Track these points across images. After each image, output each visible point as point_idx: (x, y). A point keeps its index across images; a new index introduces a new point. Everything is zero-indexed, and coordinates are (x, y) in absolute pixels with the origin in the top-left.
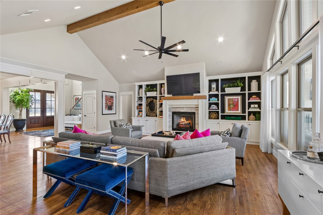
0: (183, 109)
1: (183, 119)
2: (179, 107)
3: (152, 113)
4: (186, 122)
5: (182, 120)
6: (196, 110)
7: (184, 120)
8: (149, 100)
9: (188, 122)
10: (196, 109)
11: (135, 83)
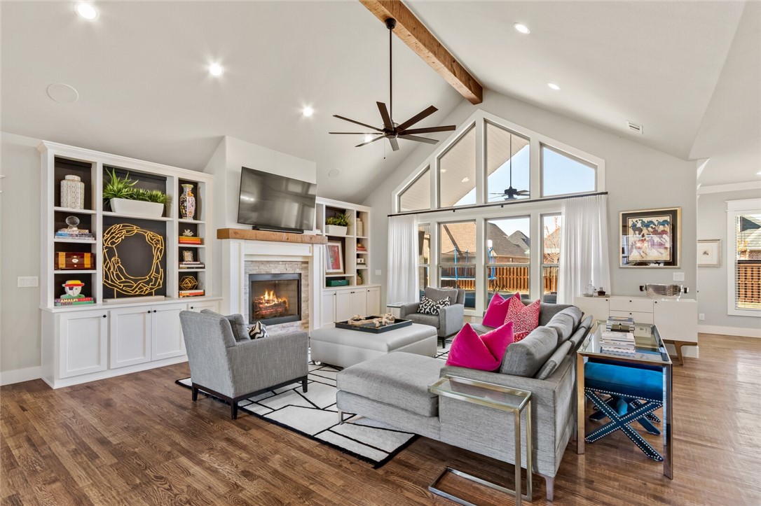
0: (276, 267)
1: (269, 295)
2: (268, 262)
3: (136, 281)
4: (276, 300)
5: (266, 297)
6: (302, 269)
7: (271, 297)
8: (121, 233)
9: (280, 300)
10: (304, 265)
11: (47, 143)
